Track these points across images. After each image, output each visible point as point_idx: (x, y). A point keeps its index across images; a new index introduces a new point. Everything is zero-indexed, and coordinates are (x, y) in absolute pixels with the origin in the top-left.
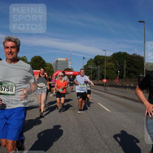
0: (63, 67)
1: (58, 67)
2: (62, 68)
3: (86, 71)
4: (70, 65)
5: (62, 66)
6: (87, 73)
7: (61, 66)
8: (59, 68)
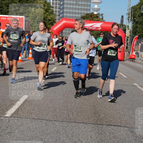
0: (77, 11)
1: (65, 10)
2: (75, 13)
3: (137, 23)
4: (96, 6)
5: (76, 9)
6: (138, 26)
7: (74, 7)
8: (67, 12)
